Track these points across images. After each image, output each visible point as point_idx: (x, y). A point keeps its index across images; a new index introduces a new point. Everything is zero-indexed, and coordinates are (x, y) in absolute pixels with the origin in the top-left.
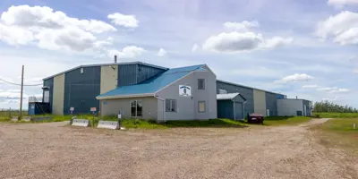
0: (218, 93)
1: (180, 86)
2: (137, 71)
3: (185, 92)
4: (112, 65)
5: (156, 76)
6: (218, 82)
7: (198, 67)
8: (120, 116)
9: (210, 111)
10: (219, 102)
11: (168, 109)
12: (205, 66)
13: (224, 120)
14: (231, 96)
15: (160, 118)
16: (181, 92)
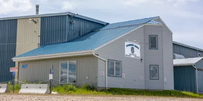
0: (174, 58)
1: (126, 43)
2: (67, 25)
3: (133, 52)
4: (32, 17)
5: (93, 31)
6: (175, 45)
7: (149, 20)
8: (51, 77)
9: (165, 79)
10: (176, 68)
11: (111, 72)
12: (158, 19)
13: (184, 92)
14: (193, 61)
15: (100, 85)
16: (128, 51)
